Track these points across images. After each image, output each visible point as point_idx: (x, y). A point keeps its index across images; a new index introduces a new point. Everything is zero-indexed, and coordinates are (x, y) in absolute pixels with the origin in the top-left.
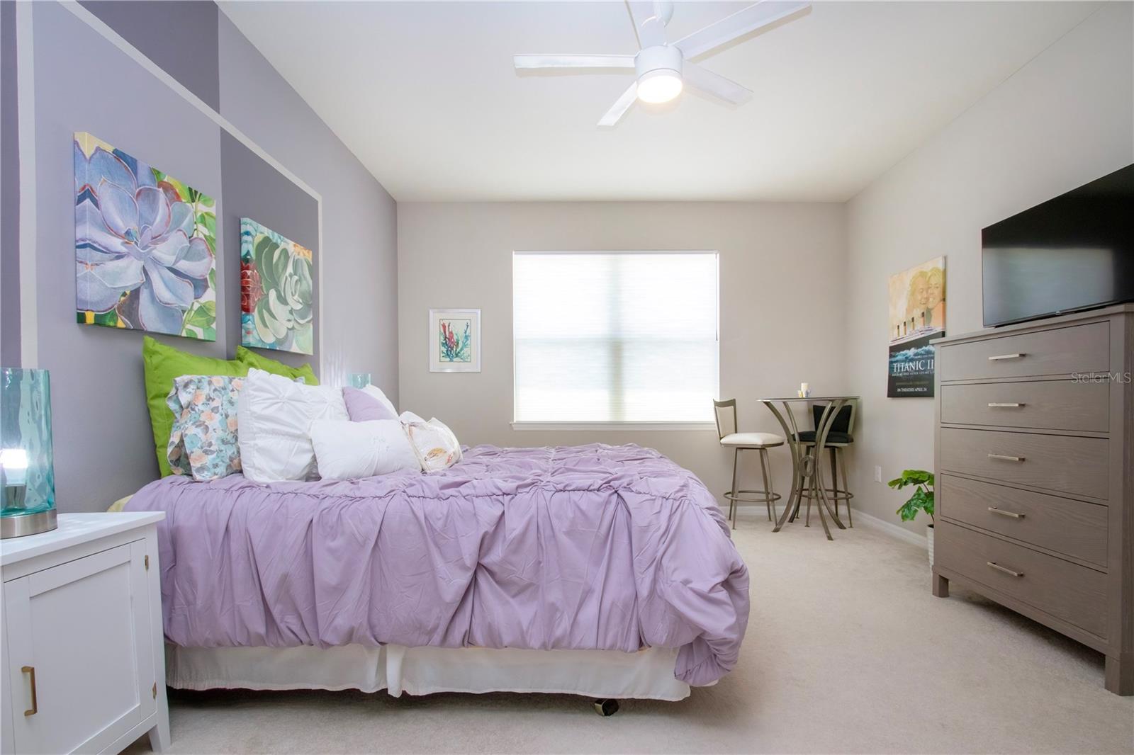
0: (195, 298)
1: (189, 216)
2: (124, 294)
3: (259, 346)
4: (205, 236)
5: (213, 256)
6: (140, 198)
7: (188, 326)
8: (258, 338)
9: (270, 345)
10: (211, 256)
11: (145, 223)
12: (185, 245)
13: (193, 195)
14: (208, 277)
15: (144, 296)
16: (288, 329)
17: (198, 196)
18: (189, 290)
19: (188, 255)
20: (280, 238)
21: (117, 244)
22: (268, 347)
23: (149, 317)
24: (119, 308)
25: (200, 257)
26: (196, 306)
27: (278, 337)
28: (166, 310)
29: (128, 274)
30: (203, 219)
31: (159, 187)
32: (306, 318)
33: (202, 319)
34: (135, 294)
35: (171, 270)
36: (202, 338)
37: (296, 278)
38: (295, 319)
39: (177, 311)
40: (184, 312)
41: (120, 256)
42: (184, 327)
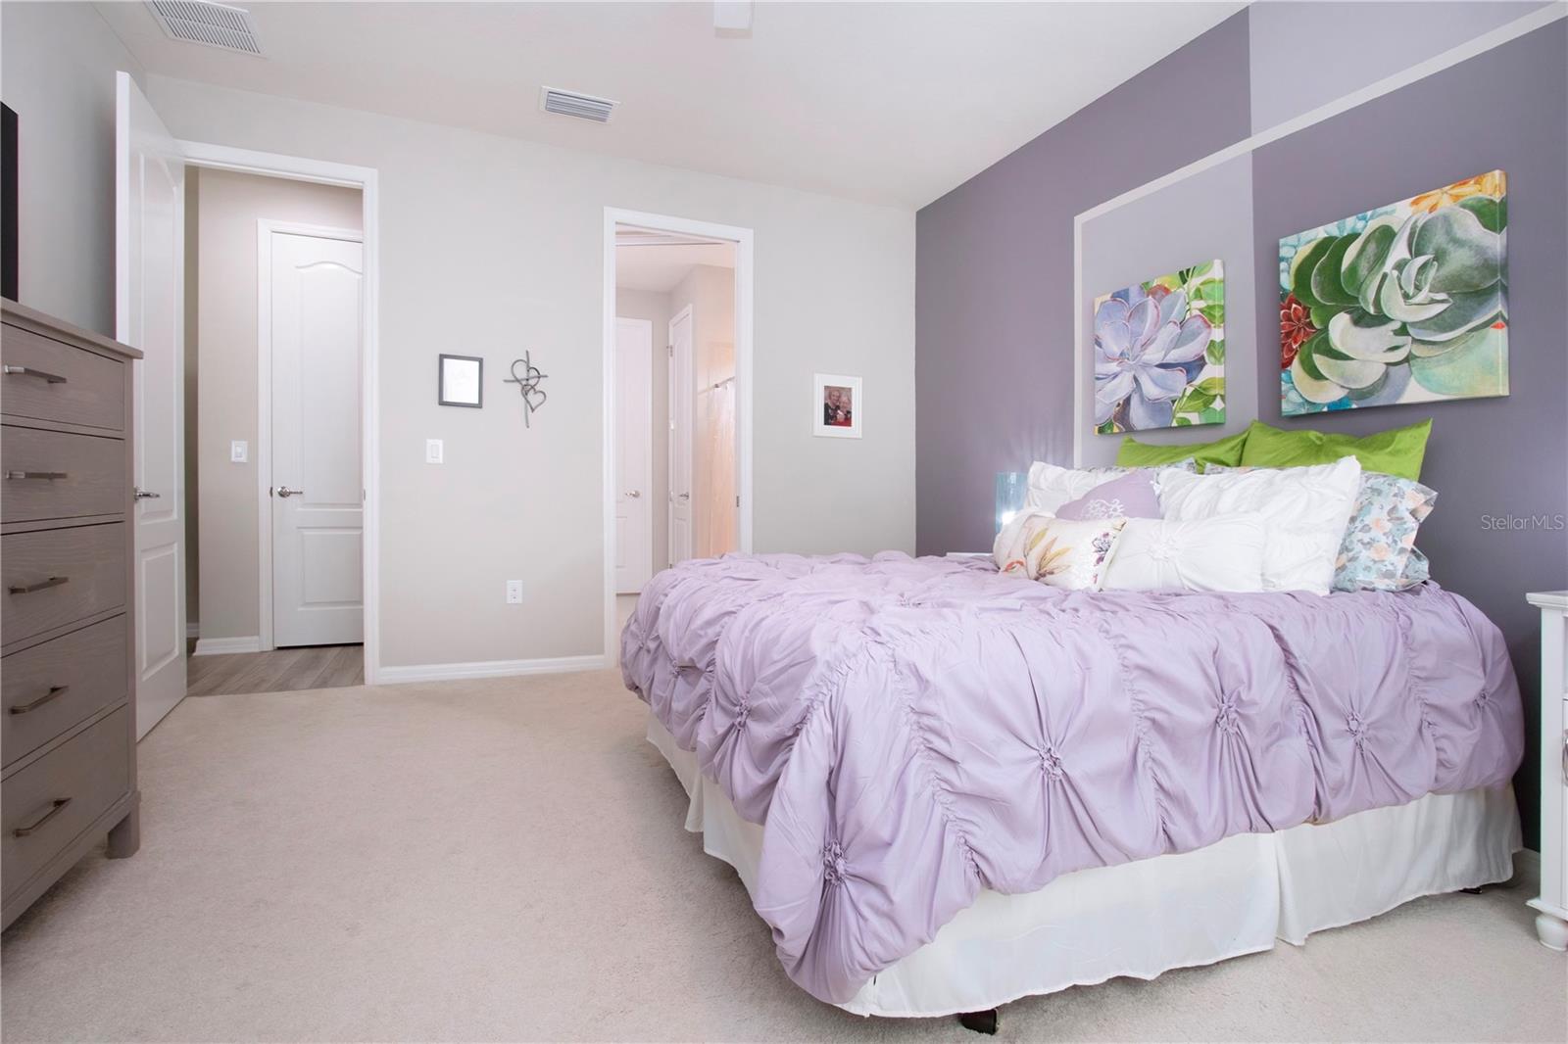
0: (1188, 383)
1: (1182, 299)
2: (1119, 404)
3: (1303, 411)
4: (1201, 310)
5: (1213, 325)
6: (1131, 321)
7: (1180, 415)
8: (1301, 400)
9: (1329, 405)
10: (1209, 326)
11: (1135, 335)
12: (1174, 334)
13: (1184, 277)
14: (1205, 354)
15: (1135, 402)
16: (1388, 364)
17: (1190, 274)
18: (1180, 376)
19: (1178, 342)
20: (1364, 218)
21: (1114, 367)
22: (1325, 409)
23: (1138, 416)
24: (1115, 418)
25: (1194, 335)
26: (1190, 390)
27: (1353, 387)
28: (1157, 407)
29: (1122, 387)
30: (1198, 295)
31: (1148, 296)
32: (1469, 322)
33: (1199, 403)
34: (1127, 401)
35: (1162, 366)
36: (1198, 423)
37: (1421, 260)
38: (1415, 341)
39: (1166, 403)
40: (1173, 402)
41: (1116, 376)
42: (1174, 417)
